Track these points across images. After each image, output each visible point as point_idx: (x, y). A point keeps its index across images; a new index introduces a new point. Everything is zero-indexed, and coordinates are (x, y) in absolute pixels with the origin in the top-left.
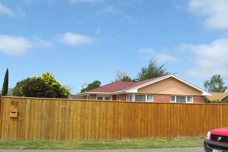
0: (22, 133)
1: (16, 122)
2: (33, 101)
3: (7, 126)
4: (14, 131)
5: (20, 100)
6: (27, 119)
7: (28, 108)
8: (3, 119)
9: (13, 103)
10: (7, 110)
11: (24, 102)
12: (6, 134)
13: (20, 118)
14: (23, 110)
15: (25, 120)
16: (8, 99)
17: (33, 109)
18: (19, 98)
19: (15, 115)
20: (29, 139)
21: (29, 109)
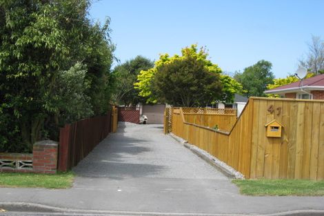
0: (289, 167)
1: (277, 146)
2: (309, 105)
3: (261, 153)
4: (275, 162)
5: (285, 104)
6: (299, 140)
7: (300, 119)
8: (254, 141)
9: (271, 110)
10: (261, 123)
11: (292, 108)
12: (259, 168)
13: (285, 138)
14: (291, 123)
15: (295, 141)
16: (262, 103)
17: (309, 120)
18: (283, 101)
19: (278, 133)
20: (302, 177)
21: (302, 121)
